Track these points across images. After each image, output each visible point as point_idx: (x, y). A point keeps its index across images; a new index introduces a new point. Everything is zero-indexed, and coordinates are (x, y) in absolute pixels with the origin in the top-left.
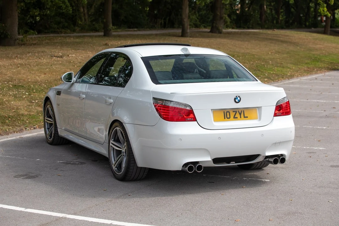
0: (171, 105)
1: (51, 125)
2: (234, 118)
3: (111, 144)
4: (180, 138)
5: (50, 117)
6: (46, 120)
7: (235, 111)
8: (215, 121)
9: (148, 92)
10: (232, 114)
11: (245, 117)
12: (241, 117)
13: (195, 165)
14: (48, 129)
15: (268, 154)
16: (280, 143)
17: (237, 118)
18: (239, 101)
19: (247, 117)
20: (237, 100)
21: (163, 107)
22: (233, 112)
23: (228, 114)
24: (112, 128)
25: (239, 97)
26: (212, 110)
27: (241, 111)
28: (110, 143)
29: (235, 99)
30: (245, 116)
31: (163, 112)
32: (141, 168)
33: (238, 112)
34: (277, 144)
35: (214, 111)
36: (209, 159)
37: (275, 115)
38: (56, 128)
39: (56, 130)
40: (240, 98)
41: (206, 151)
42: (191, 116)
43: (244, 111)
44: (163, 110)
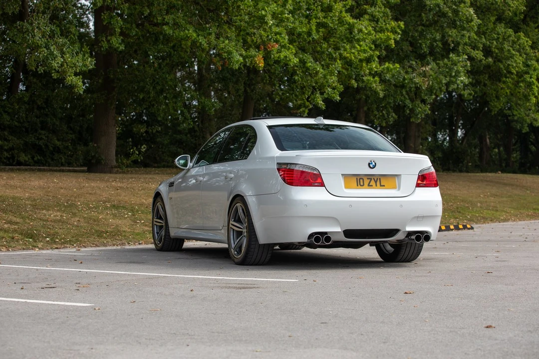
0: (297, 168)
1: (161, 227)
2: (369, 185)
3: (231, 226)
4: (306, 204)
5: (160, 218)
6: (154, 223)
7: (370, 177)
8: (346, 187)
9: (273, 158)
10: (367, 182)
11: (381, 186)
12: (376, 186)
13: (322, 237)
14: (157, 233)
15: (409, 229)
16: (423, 217)
17: (372, 186)
18: (374, 167)
19: (384, 186)
20: (371, 166)
21: (287, 171)
22: (368, 179)
23: (361, 180)
24: (232, 207)
25: (374, 161)
26: (342, 175)
27: (377, 179)
28: (230, 224)
29: (369, 164)
30: (382, 184)
31: (287, 177)
32: (264, 245)
33: (373, 180)
34: (420, 218)
35: (345, 176)
36: (338, 229)
37: (418, 185)
38: (167, 229)
39: (167, 231)
40: (375, 164)
41: (334, 220)
42: (319, 181)
43: (380, 179)
44: (287, 174)
